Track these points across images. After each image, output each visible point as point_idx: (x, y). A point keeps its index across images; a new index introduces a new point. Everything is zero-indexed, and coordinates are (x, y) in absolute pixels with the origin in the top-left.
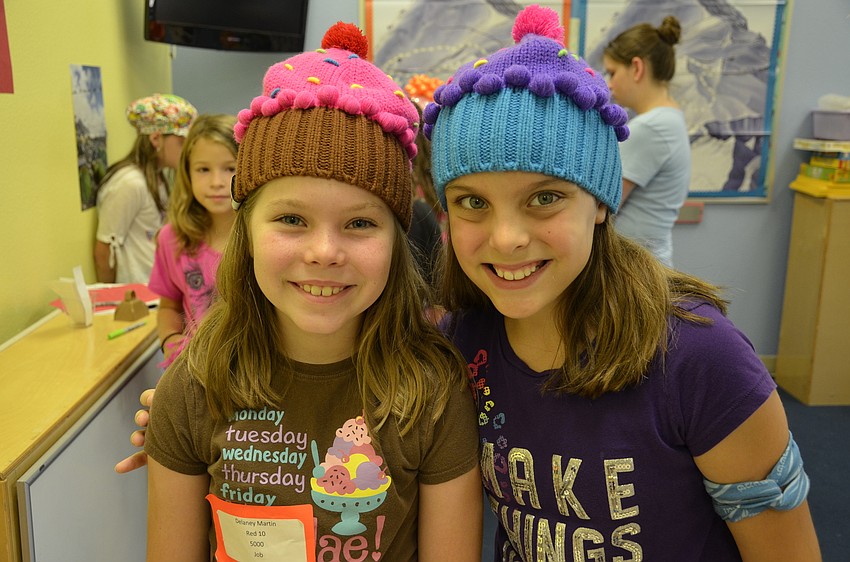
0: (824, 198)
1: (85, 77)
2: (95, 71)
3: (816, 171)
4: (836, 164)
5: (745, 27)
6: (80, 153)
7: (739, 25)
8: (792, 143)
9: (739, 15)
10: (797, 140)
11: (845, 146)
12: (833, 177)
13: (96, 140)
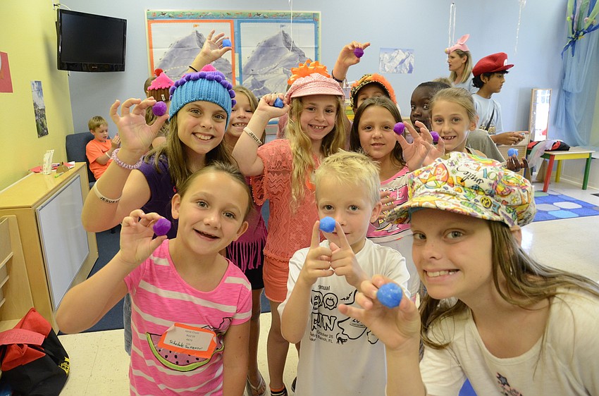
1: (36, 85)
2: (39, 83)
5: (304, 56)
6: (36, 115)
7: (302, 55)
9: (301, 51)
13: (41, 110)
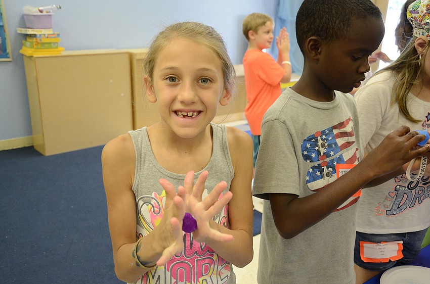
0: (32, 56)
3: (28, 44)
4: (34, 40)
8: (16, 31)
10: (18, 29)
11: (37, 31)
12: (33, 46)
